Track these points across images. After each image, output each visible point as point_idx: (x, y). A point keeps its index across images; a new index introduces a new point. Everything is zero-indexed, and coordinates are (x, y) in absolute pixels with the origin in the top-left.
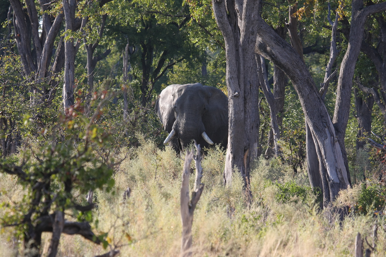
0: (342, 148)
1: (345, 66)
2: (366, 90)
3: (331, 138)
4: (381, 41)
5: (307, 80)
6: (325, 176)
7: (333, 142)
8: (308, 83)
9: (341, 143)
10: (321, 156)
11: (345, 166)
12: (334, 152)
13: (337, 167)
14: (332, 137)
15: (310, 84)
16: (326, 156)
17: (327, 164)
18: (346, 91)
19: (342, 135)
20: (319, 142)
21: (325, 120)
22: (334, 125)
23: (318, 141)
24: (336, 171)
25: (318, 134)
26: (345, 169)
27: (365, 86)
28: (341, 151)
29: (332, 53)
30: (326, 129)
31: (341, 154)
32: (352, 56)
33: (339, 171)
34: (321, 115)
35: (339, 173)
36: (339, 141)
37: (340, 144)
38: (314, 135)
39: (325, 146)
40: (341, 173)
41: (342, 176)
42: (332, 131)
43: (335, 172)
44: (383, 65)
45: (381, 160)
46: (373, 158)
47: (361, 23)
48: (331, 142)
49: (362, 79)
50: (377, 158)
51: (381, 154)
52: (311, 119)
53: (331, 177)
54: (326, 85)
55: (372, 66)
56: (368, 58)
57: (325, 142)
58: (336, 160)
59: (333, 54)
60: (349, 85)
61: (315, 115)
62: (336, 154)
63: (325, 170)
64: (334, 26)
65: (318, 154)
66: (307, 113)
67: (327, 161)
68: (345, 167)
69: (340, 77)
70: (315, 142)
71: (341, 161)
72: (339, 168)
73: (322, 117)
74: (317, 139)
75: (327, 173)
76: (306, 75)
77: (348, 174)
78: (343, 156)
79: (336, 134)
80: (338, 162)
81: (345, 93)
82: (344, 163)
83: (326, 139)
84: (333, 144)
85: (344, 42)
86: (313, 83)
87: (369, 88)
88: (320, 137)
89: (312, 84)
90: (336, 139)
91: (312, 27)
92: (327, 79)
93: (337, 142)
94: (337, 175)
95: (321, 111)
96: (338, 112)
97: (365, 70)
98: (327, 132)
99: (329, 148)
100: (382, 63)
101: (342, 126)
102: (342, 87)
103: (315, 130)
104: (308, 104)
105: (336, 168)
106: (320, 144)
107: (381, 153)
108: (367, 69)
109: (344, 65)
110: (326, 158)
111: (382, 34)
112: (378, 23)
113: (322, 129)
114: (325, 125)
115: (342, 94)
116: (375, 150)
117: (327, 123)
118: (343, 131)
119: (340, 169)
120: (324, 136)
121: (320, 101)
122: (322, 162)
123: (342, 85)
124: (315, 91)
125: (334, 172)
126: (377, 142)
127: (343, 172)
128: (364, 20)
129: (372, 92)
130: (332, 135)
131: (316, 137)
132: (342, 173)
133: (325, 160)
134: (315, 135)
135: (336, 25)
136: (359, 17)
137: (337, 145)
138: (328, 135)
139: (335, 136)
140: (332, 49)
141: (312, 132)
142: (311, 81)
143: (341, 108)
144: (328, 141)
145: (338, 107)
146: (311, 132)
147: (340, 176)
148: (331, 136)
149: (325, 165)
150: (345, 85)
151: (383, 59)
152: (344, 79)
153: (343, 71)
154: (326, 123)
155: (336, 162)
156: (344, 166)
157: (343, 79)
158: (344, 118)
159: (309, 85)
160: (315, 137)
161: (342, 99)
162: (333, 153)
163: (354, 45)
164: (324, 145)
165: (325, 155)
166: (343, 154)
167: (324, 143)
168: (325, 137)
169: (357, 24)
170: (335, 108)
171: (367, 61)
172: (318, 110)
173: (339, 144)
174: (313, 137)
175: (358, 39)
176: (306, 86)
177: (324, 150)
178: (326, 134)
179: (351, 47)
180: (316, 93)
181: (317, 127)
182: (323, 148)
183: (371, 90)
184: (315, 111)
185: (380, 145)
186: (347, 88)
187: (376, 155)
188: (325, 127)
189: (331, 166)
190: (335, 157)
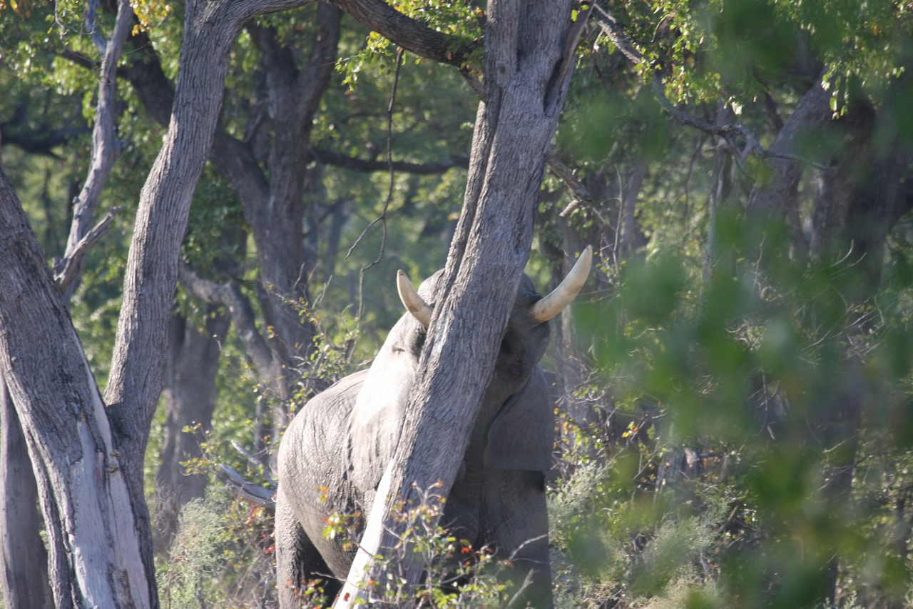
0: (135, 496)
1: (156, 200)
2: (203, 289)
3: (96, 459)
4: (265, 117)
5: (17, 243)
6: (67, 596)
7: (104, 472)
8: (20, 253)
9: (133, 478)
10: (57, 523)
11: (143, 562)
12: (104, 510)
13: (111, 565)
14: (101, 455)
15: (28, 259)
16: (73, 523)
17: (77, 551)
18: (156, 291)
19: (135, 448)
20: (50, 469)
21: (76, 392)
22: (108, 409)
23: (49, 466)
24: (110, 579)
25: (50, 442)
26: (143, 572)
27: (204, 274)
28: (129, 508)
29: (100, 150)
30: (79, 425)
31: (131, 516)
32: (181, 163)
33: (120, 580)
34: (62, 374)
35: (118, 587)
36: (123, 469)
37: (126, 478)
38: (34, 445)
39: (72, 487)
40: (127, 586)
41: (130, 597)
42: (99, 433)
43: (105, 582)
44: (271, 204)
45: (262, 546)
46: (233, 537)
47: (217, 45)
48: (95, 470)
49: (191, 248)
50: (249, 537)
51: (261, 524)
52: (25, 385)
53: (91, 600)
54: (74, 265)
55: (230, 205)
56: (215, 174)
57: (74, 473)
58: (110, 537)
59: (103, 153)
60: (169, 269)
61: (42, 372)
62: (111, 518)
63: (68, 575)
64: (108, 51)
65: (45, 516)
66: (12, 365)
67: (77, 542)
68: (141, 566)
69: (136, 236)
70: (35, 468)
71: (129, 543)
72: (121, 568)
73: (67, 379)
74: (46, 460)
75: (76, 584)
76: (14, 224)
77: (150, 593)
78: (136, 524)
79: (116, 445)
80: (117, 546)
81: (151, 296)
82: (141, 549)
83: (79, 459)
84: (102, 480)
85: (133, 114)
86: (37, 254)
87: (217, 283)
88: (55, 453)
89: (36, 259)
90: (113, 461)
91: (26, 52)
92: (80, 244)
93: (118, 473)
94: (113, 591)
95: (64, 359)
96: (126, 365)
97: (206, 217)
98: (83, 436)
99: (86, 492)
100: (267, 194)
101: (136, 415)
102: (144, 275)
103: (39, 427)
104: (17, 330)
105: (111, 567)
106: (53, 476)
107: (263, 519)
108: (213, 216)
109: (153, 195)
110: (73, 531)
111: (272, 93)
112: (254, 52)
113: (65, 423)
114: (77, 411)
115: (140, 301)
116: (241, 508)
117: (85, 403)
118: (141, 435)
119: (125, 573)
120: (70, 450)
121: (61, 323)
122: (59, 545)
123: (143, 267)
124: (44, 286)
125: (102, 581)
126: (249, 479)
127: (135, 581)
128: (228, 34)
129: (225, 299)
130: (99, 447)
131: (43, 453)
132: (132, 586)
133: (71, 537)
134: (40, 447)
135: (116, 50)
136: (211, 23)
137: (117, 483)
138: (87, 447)
139: (110, 450)
140: (100, 137)
141: (29, 432)
142: (30, 247)
143: (136, 349)
144: (83, 469)
145: (127, 347)
146: (25, 431)
147: (121, 598)
148: (96, 451)
149: (69, 556)
150: (154, 266)
151: (272, 182)
152: (149, 244)
153: (147, 215)
154: (81, 401)
155: (111, 545)
156: (139, 560)
157: (147, 246)
158: (145, 386)
159: (23, 260)
160: (37, 452)
161: (140, 319)
162: (103, 511)
163: (191, 124)
164: (68, 483)
165: (72, 517)
166: (135, 518)
167: (69, 475)
168: (74, 452)
169: (204, 48)
170: (116, 351)
171: (214, 186)
172: (54, 354)
173: (126, 481)
174: (31, 453)
175: (206, 103)
176: (12, 265)
177: (70, 500)
178: (78, 442)
179: (181, 132)
180: (46, 292)
181: (46, 416)
182: (64, 495)
183: (225, 290)
184: (40, 357)
185: (259, 489)
186: (160, 280)
187: (243, 527)
188: (77, 417)
189: (90, 561)
190: (107, 527)
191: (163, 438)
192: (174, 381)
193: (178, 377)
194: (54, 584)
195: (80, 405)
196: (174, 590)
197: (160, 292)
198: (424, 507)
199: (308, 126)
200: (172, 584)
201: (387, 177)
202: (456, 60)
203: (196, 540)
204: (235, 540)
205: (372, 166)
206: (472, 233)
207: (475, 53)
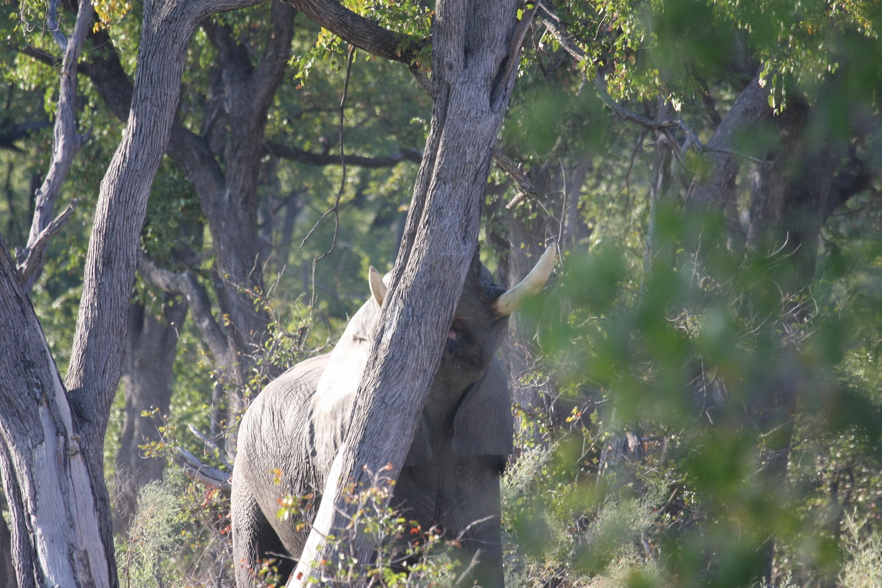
0: (95, 478)
1: (115, 192)
2: (161, 279)
3: (58, 442)
4: (221, 112)
6: (29, 575)
7: (65, 455)
9: (93, 462)
10: (20, 505)
11: (103, 542)
12: (65, 492)
13: (72, 545)
14: (62, 439)
16: (35, 504)
17: (39, 531)
18: (115, 280)
19: (95, 432)
20: (12, 453)
21: (37, 378)
22: (68, 395)
23: (12, 449)
24: (71, 559)
25: (12, 426)
26: (102, 552)
27: (161, 264)
28: (91, 487)
29: (61, 143)
30: (41, 409)
31: (91, 498)
32: (140, 156)
33: (81, 560)
34: (24, 360)
35: (78, 566)
36: (83, 452)
39: (34, 470)
40: (88, 565)
41: (90, 576)
42: (60, 417)
43: (66, 562)
44: (226, 196)
45: (218, 526)
46: (190, 518)
47: (174, 42)
48: (57, 453)
49: (149, 239)
50: (205, 518)
51: (217, 506)
53: (52, 579)
54: (36, 255)
55: (187, 197)
56: (173, 167)
57: (36, 456)
58: (70, 518)
59: (64, 146)
60: (128, 259)
62: (72, 499)
63: (30, 555)
64: (69, 48)
65: (8, 498)
67: (38, 523)
68: (101, 546)
69: (95, 227)
71: (89, 524)
72: (82, 548)
73: (29, 365)
74: (9, 444)
75: (38, 564)
77: (110, 572)
78: (96, 505)
79: (76, 429)
80: (77, 527)
81: (111, 285)
82: (100, 530)
83: (41, 443)
84: (63, 463)
85: (93, 109)
87: (175, 272)
88: (18, 436)
90: (73, 444)
92: (41, 235)
93: (79, 456)
94: (74, 571)
95: (26, 345)
96: (86, 351)
97: (163, 209)
98: (45, 421)
99: (48, 474)
100: (222, 187)
101: (95, 400)
102: (104, 265)
105: (72, 548)
106: (16, 459)
107: (219, 501)
108: (171, 208)
109: (112, 187)
110: (35, 512)
111: (227, 89)
112: (210, 49)
113: (27, 408)
114: (38, 396)
115: (100, 289)
116: (197, 490)
117: (46, 388)
118: (101, 419)
119: (86, 552)
120: (32, 434)
121: (23, 311)
122: (21, 526)
123: (103, 257)
124: (6, 275)
125: (63, 560)
126: (205, 462)
127: (95, 561)
128: (185, 31)
129: (183, 288)
130: (59, 430)
131: (6, 437)
132: (92, 565)
133: (33, 518)
135: (76, 46)
136: (168, 21)
137: (78, 465)
138: (48, 431)
139: (70, 434)
140: (61, 131)
143: (96, 336)
144: (44, 452)
145: (87, 335)
147: (81, 577)
148: (57, 434)
149: (31, 536)
150: (113, 256)
151: (227, 175)
152: (108, 234)
153: (106, 206)
154: (43, 387)
155: (72, 526)
156: (99, 540)
157: (106, 237)
158: (104, 372)
161: (100, 307)
162: (63, 493)
163: (150, 119)
164: (30, 466)
165: (34, 498)
166: (95, 500)
167: (31, 458)
168: (36, 436)
169: (161, 45)
170: (77, 338)
171: (171, 179)
172: (17, 341)
173: (86, 463)
175: (164, 98)
177: (32, 482)
178: (40, 426)
179: (140, 127)
180: (9, 281)
182: (26, 477)
183: (182, 279)
185: (216, 472)
186: (119, 269)
187: (199, 509)
188: (38, 402)
189: (51, 541)
190: (68, 509)
191: (122, 422)
192: (133, 367)
193: (136, 363)
194: (17, 562)
195: (42, 391)
196: (132, 570)
197: (119, 281)
198: (374, 489)
199: (262, 120)
200: (131, 563)
201: (339, 170)
202: (406, 57)
203: (154, 520)
204: (192, 521)
205: (325, 160)
206: (421, 225)
207: (424, 50)
